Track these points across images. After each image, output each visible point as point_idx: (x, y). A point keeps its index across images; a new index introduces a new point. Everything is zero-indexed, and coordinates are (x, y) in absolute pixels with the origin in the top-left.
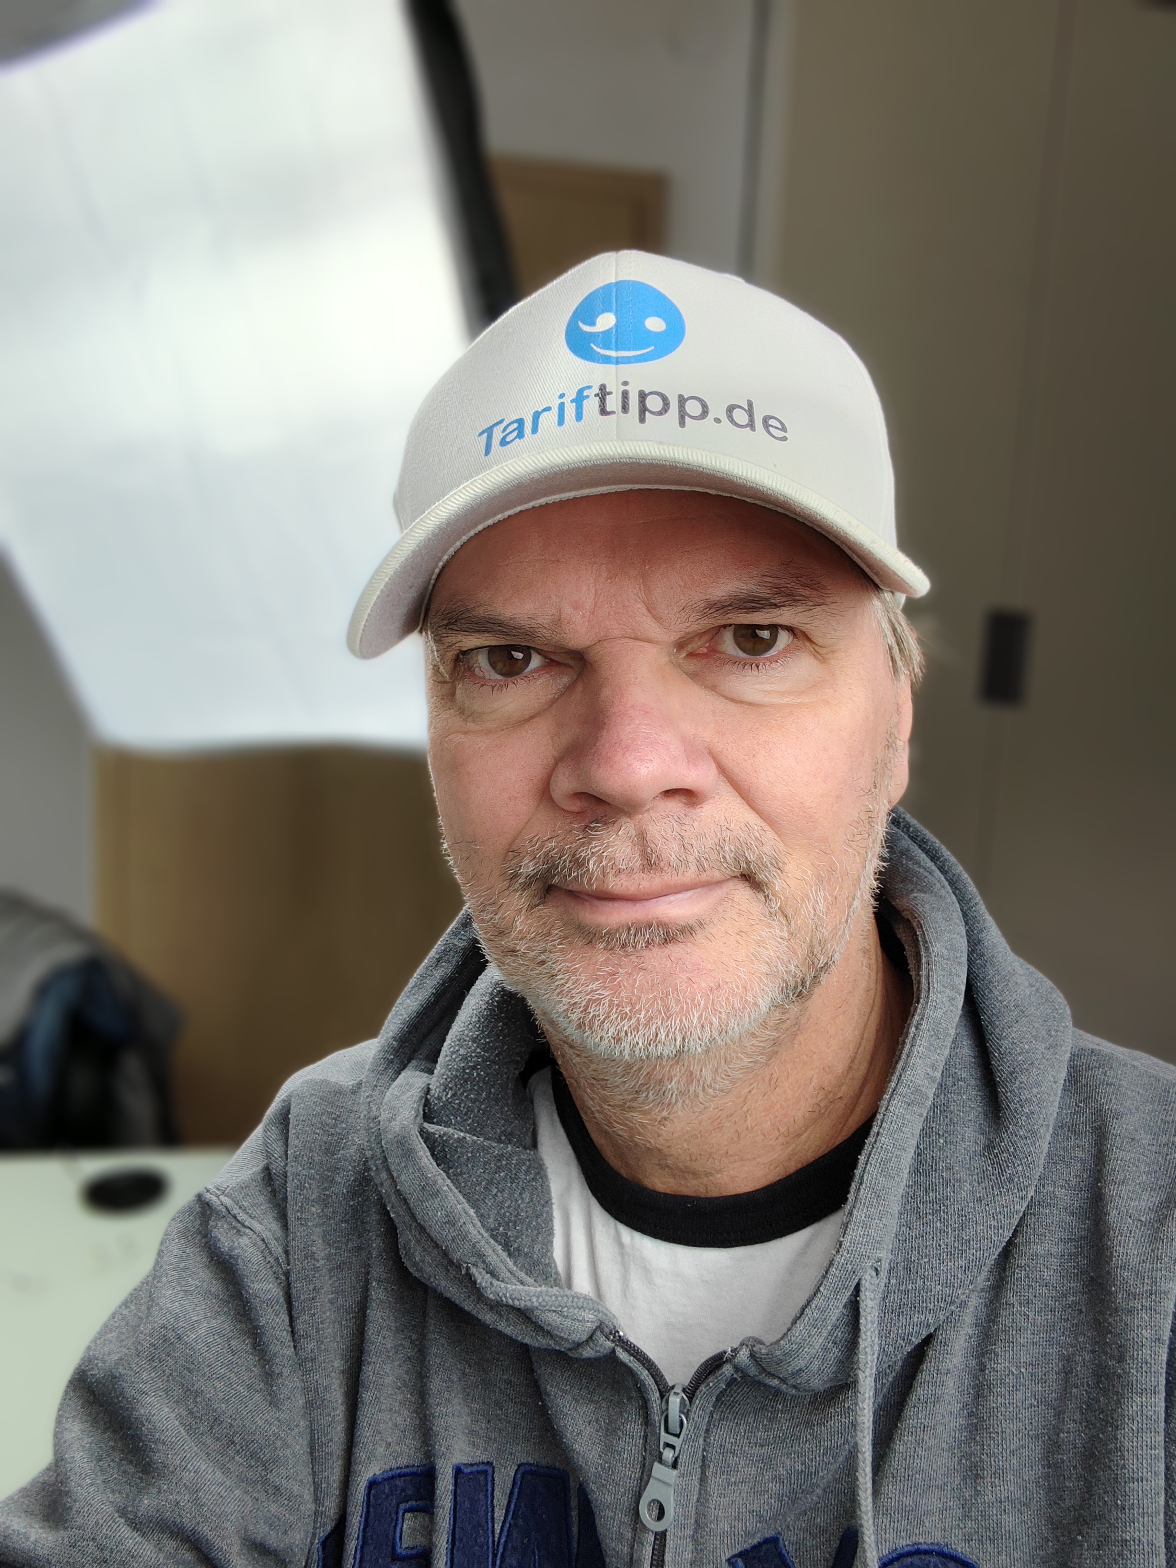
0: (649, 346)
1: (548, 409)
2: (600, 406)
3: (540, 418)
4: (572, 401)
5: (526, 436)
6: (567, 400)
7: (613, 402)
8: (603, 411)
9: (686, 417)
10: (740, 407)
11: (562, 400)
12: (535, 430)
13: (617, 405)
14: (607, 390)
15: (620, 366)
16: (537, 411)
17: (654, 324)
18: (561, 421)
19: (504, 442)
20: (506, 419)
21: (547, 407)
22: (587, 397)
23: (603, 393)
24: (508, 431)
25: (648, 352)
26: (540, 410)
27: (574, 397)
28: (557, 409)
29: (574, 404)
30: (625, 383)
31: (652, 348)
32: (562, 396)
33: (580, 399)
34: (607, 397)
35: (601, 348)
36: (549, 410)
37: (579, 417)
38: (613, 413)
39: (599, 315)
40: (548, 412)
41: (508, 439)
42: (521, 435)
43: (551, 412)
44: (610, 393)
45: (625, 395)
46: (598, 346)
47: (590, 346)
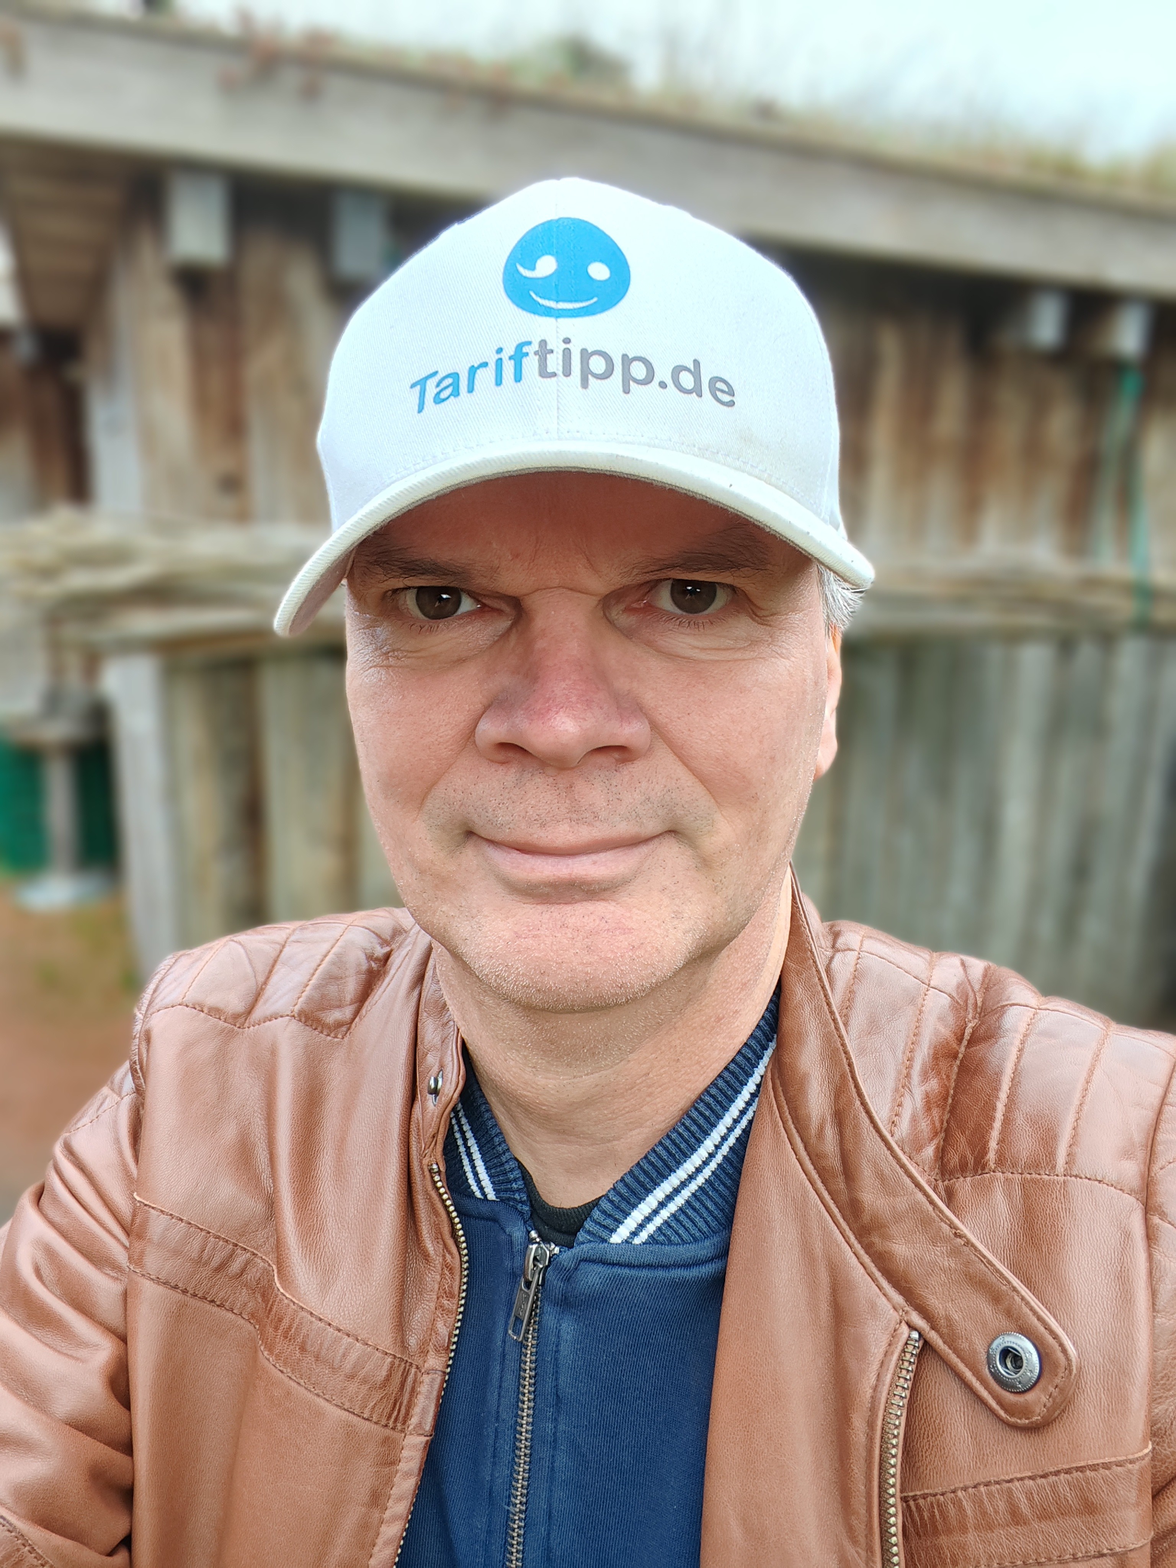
0: (592, 298)
1: (485, 365)
2: (540, 365)
3: (477, 376)
4: (510, 358)
5: (461, 394)
6: (505, 355)
7: (554, 363)
8: (544, 373)
9: (631, 383)
10: (687, 369)
11: (499, 356)
12: (471, 390)
13: (558, 364)
14: (548, 348)
15: (561, 320)
16: (473, 366)
17: (599, 271)
18: (499, 382)
19: (438, 400)
20: (440, 372)
21: (484, 363)
22: (527, 354)
23: (544, 350)
24: (443, 385)
25: (591, 305)
26: (476, 365)
27: (512, 353)
28: (494, 367)
29: (513, 362)
30: (567, 341)
31: (595, 299)
32: (499, 351)
33: (519, 356)
34: (548, 356)
35: (540, 297)
36: (485, 367)
37: (518, 378)
38: (554, 375)
39: (539, 257)
40: (484, 369)
41: (443, 395)
42: (456, 393)
43: (488, 369)
44: (552, 351)
45: (567, 354)
46: (536, 294)
47: (530, 296)
